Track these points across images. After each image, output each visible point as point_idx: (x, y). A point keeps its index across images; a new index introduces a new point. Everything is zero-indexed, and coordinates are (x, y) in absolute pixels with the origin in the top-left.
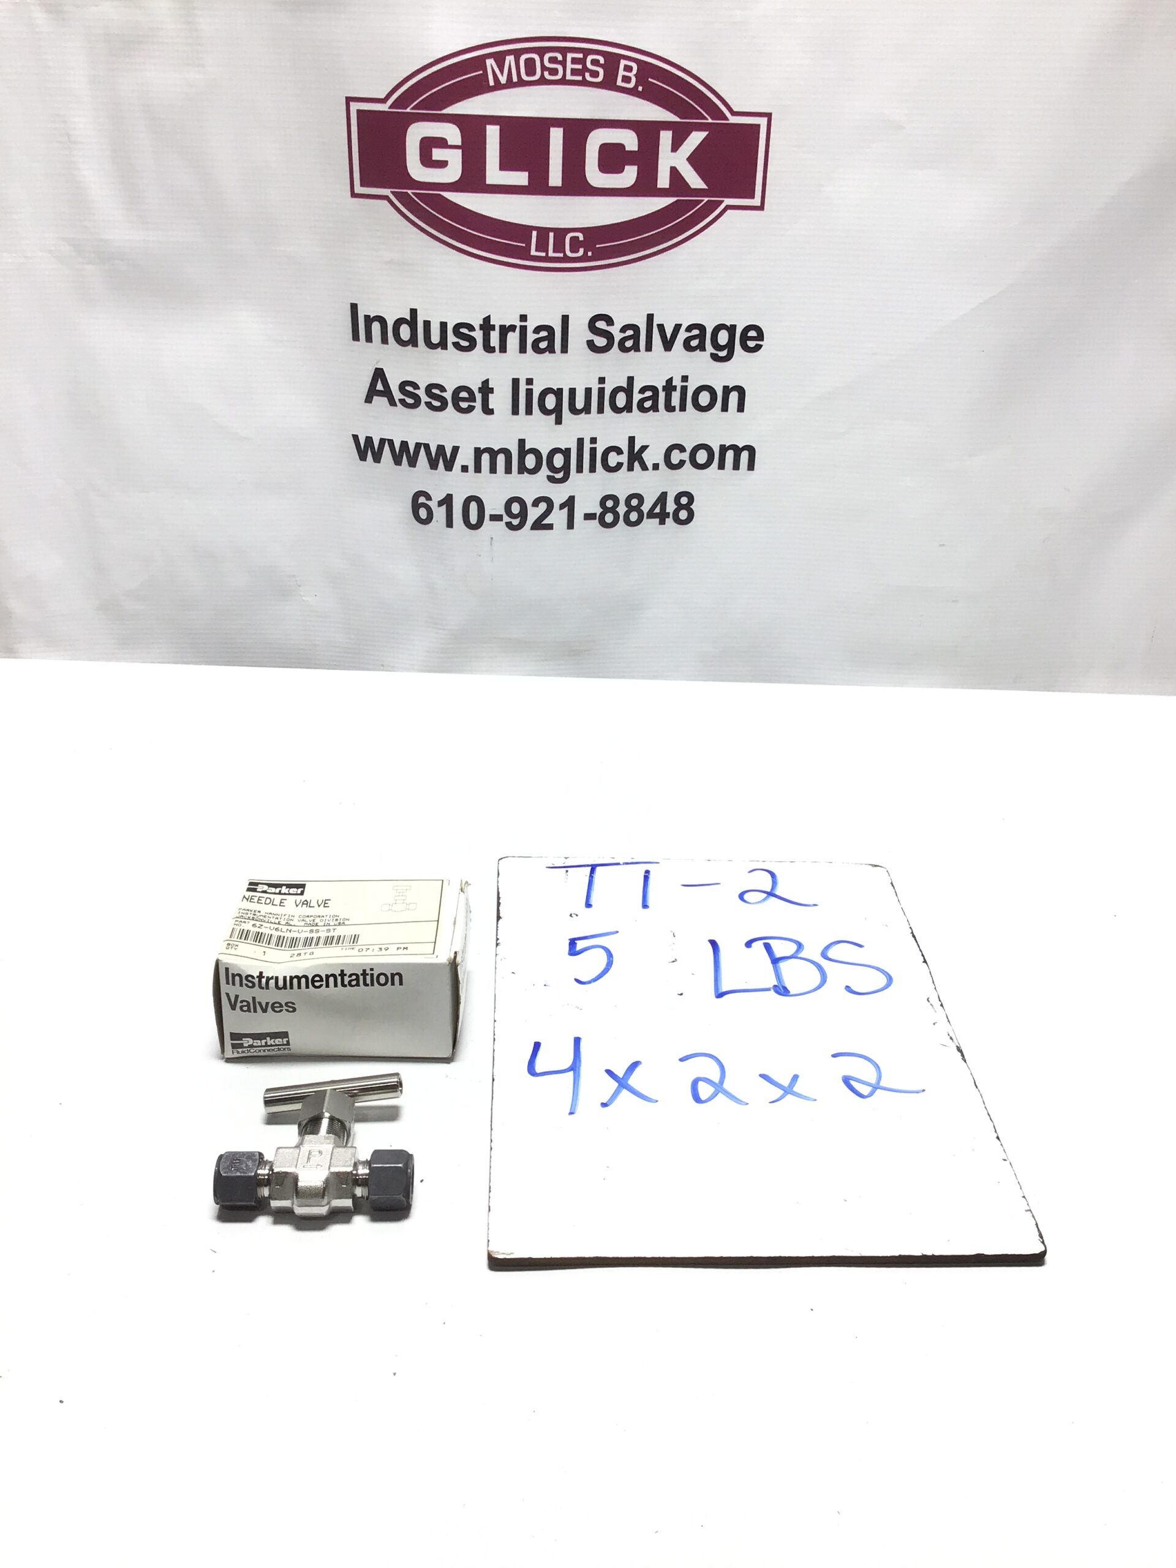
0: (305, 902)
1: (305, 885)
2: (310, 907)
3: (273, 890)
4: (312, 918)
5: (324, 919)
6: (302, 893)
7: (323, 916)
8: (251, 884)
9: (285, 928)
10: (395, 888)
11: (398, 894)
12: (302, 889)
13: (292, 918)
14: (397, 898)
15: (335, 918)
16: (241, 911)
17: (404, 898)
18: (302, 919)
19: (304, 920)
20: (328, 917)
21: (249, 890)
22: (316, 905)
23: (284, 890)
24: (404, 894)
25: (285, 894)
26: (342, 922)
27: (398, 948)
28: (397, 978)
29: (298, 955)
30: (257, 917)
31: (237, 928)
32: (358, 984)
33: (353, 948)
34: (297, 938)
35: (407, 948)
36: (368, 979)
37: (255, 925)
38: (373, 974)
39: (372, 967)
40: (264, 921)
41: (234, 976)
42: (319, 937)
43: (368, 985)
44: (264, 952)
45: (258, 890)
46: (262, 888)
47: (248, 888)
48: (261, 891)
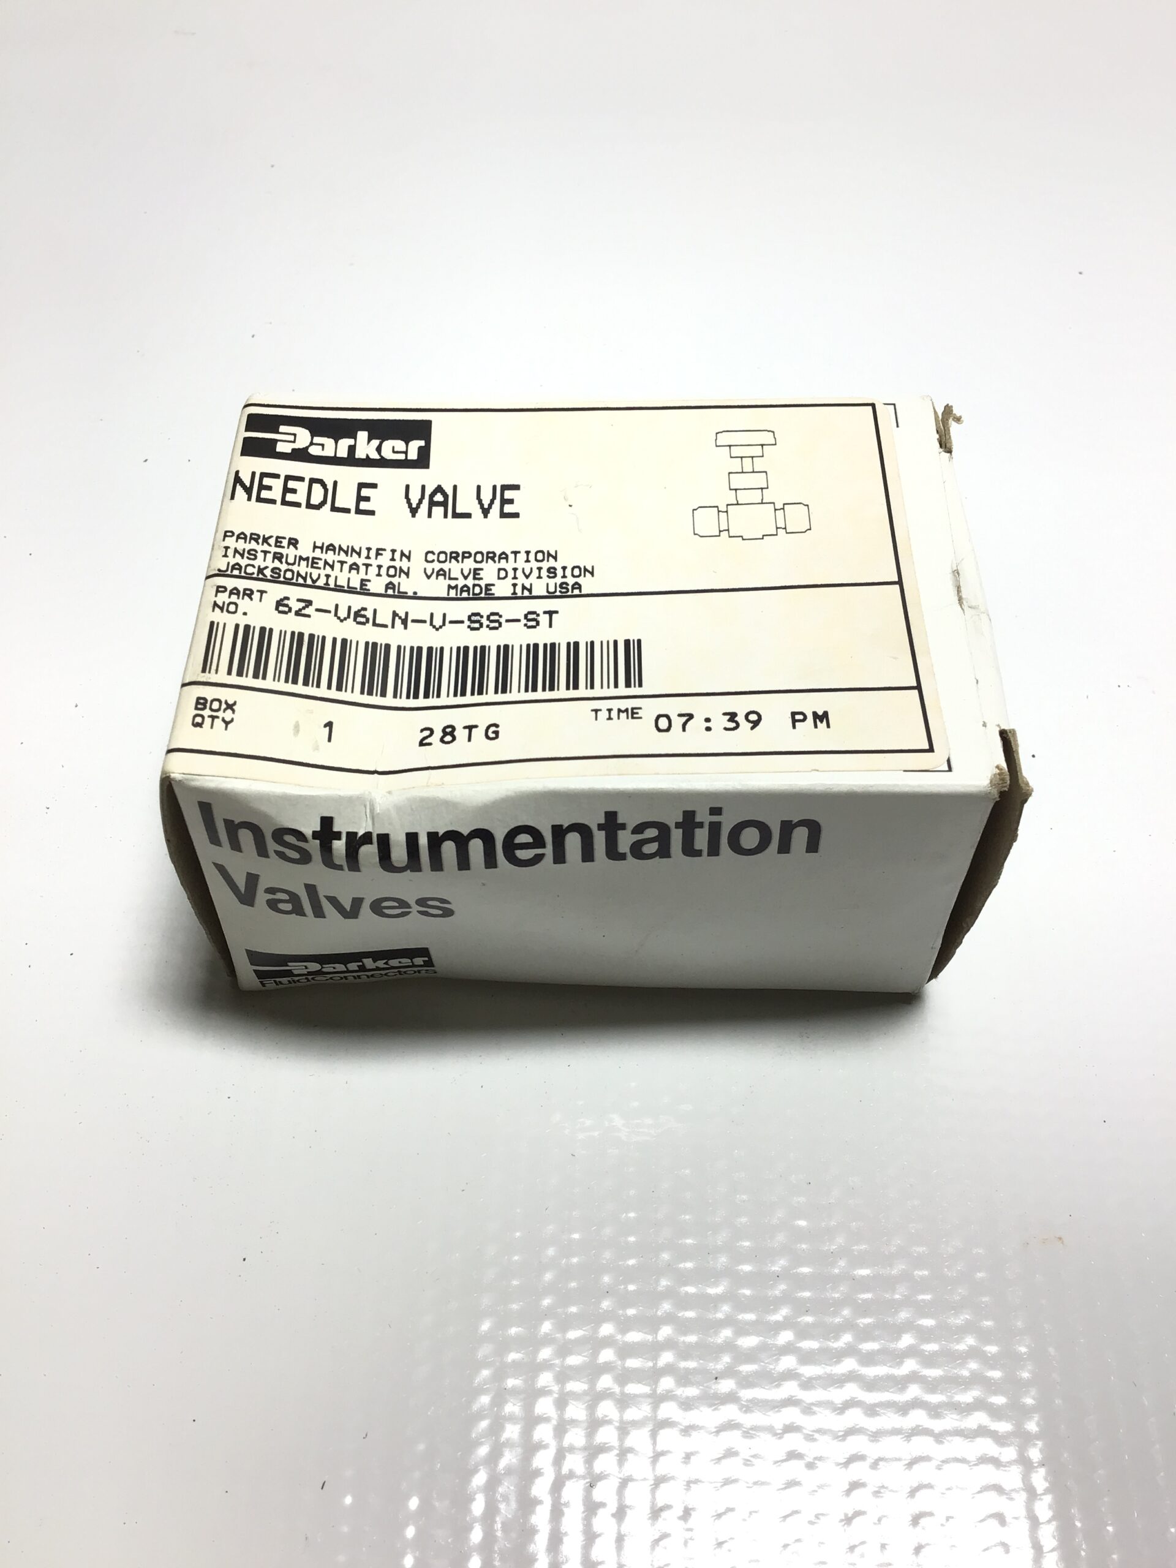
0: (439, 498)
1: (427, 424)
2: (455, 515)
3: (328, 446)
6: (423, 461)
8: (255, 422)
9: (385, 608)
10: (724, 439)
11: (736, 465)
12: (422, 443)
13: (404, 564)
14: (738, 481)
15: (545, 565)
16: (231, 542)
17: (759, 480)
18: (437, 566)
19: (441, 573)
20: (522, 557)
21: (251, 448)
22: (477, 512)
23: (365, 447)
25: (368, 462)
26: (571, 581)
27: (796, 718)
28: (800, 836)
29: (445, 733)
30: (290, 567)
31: (225, 624)
32: (664, 852)
33: (633, 709)
34: (430, 649)
35: (826, 714)
36: (701, 839)
37: (286, 602)
38: (720, 823)
39: (717, 804)
40: (314, 581)
41: (233, 828)
42: (505, 652)
43: (698, 853)
44: (329, 725)
45: (281, 448)
46: (291, 438)
47: (245, 439)
48: (290, 451)
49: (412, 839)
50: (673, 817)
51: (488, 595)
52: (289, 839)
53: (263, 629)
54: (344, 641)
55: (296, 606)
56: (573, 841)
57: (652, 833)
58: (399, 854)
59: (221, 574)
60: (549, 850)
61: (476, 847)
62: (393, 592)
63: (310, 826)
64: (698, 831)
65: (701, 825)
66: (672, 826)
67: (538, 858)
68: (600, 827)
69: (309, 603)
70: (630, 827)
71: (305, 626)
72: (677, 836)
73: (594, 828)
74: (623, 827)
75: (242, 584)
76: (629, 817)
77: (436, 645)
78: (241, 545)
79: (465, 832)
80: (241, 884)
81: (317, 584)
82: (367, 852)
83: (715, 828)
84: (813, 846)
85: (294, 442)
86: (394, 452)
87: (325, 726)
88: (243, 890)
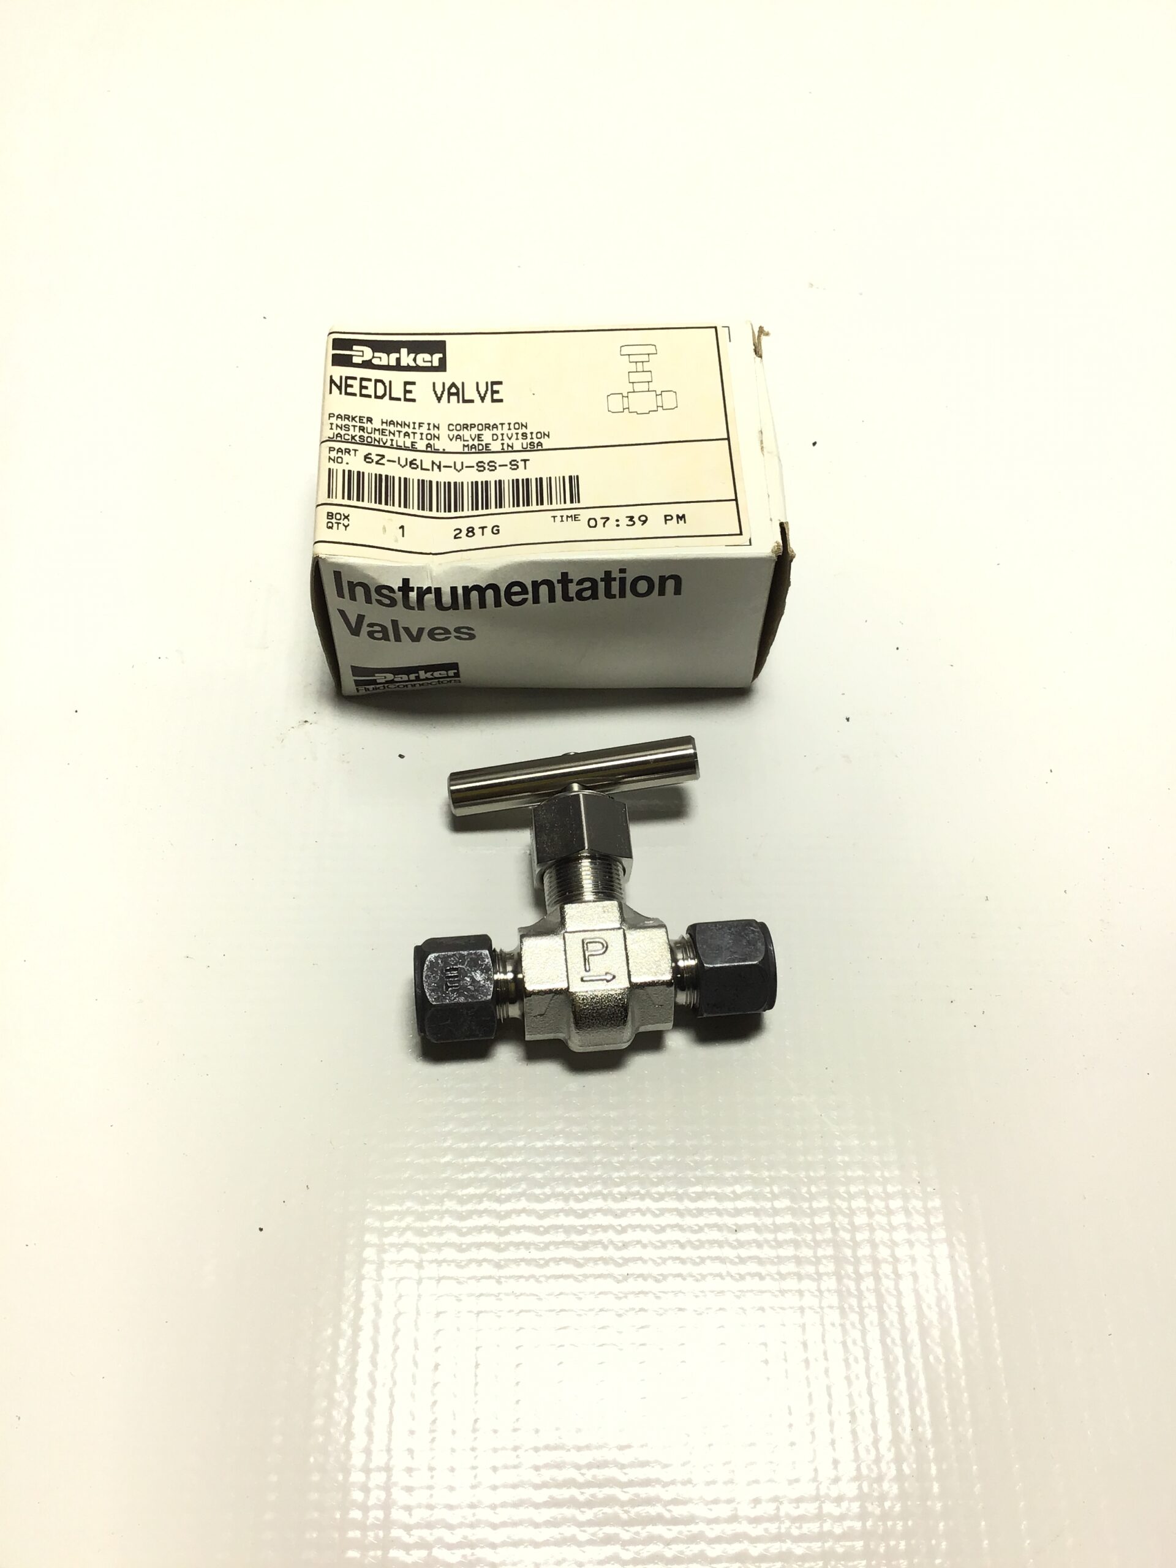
0: (453, 390)
1: (444, 342)
2: (465, 401)
3: (383, 359)
4: (475, 431)
5: (499, 432)
6: (442, 367)
7: (495, 426)
8: (338, 344)
9: (427, 459)
10: (625, 350)
11: (633, 367)
12: (441, 355)
13: (436, 432)
14: (634, 377)
15: (520, 432)
16: (333, 420)
17: (646, 377)
18: (456, 433)
19: (458, 437)
20: (506, 427)
21: (338, 361)
22: (477, 399)
23: (406, 359)
24: (647, 367)
25: (408, 368)
26: (536, 441)
27: (667, 518)
28: (670, 585)
29: (469, 532)
30: (369, 435)
31: (337, 470)
32: (594, 596)
33: (575, 515)
34: (455, 483)
35: (684, 516)
36: (615, 587)
37: (369, 456)
38: (625, 578)
39: (623, 567)
40: (384, 444)
41: (352, 586)
42: (500, 483)
43: (614, 596)
44: (402, 527)
45: (356, 360)
46: (361, 354)
47: (333, 355)
48: (361, 362)
49: (454, 590)
50: (599, 576)
51: (487, 451)
52: (385, 592)
53: (359, 473)
54: (405, 479)
55: (376, 458)
56: (544, 590)
57: (587, 584)
58: (447, 599)
59: (330, 440)
60: (530, 596)
61: (490, 594)
62: (430, 449)
63: (396, 584)
64: (613, 583)
65: (614, 579)
66: (599, 580)
67: (524, 601)
68: (559, 581)
69: (383, 457)
70: (575, 582)
71: (383, 470)
72: (601, 586)
73: (555, 582)
74: (571, 581)
75: (344, 446)
76: (575, 576)
77: (459, 481)
78: (340, 422)
79: (484, 586)
80: (353, 621)
81: (386, 445)
82: (430, 598)
83: (623, 581)
84: (678, 591)
85: (363, 356)
86: (424, 361)
87: (400, 528)
88: (354, 626)
